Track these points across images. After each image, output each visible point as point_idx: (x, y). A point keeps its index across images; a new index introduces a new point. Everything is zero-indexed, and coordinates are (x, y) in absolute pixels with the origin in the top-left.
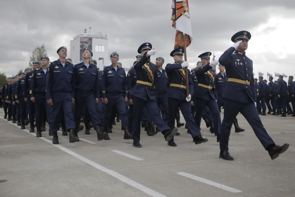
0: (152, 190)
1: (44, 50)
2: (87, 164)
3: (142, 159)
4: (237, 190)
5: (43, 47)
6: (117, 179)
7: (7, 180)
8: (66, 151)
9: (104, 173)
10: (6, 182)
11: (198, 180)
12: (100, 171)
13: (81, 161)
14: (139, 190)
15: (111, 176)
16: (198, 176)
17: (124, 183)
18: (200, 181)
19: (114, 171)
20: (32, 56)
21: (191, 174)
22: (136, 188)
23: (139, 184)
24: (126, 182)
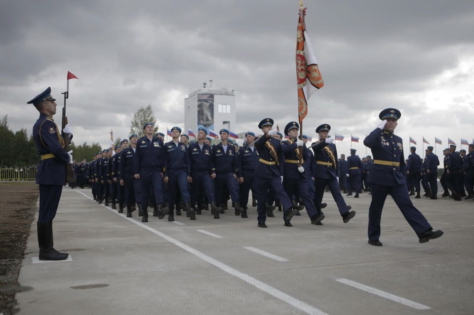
0: (302, 303)
1: (151, 112)
2: (211, 265)
3: (286, 260)
4: (423, 306)
5: (149, 108)
6: (254, 286)
7: (108, 284)
8: (183, 247)
9: (236, 278)
10: (108, 287)
11: (367, 291)
12: (230, 275)
13: (204, 261)
14: (284, 302)
15: (245, 282)
16: (366, 285)
17: (264, 293)
18: (369, 292)
19: (249, 275)
20: (133, 121)
21: (356, 281)
22: (280, 300)
23: (284, 294)
24: (266, 291)
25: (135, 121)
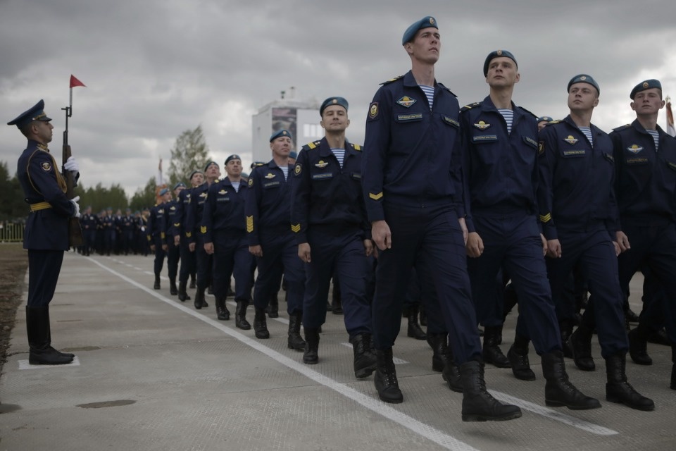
0: (427, 427)
1: (201, 137)
2: (292, 370)
3: (405, 362)
4: (607, 430)
5: (198, 130)
6: (355, 402)
7: (134, 400)
8: (248, 343)
9: (328, 390)
10: (134, 404)
11: (525, 408)
12: (319, 385)
13: (280, 363)
14: (400, 425)
15: (342, 396)
16: (523, 399)
17: (369, 411)
18: (528, 409)
19: (348, 385)
20: (174, 150)
21: (508, 393)
22: (394, 422)
23: (400, 413)
24: (373, 409)
25: (177, 150)
